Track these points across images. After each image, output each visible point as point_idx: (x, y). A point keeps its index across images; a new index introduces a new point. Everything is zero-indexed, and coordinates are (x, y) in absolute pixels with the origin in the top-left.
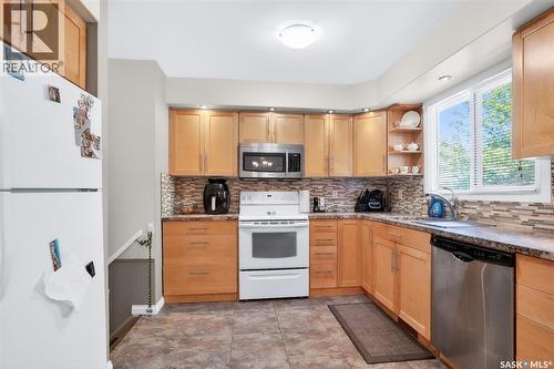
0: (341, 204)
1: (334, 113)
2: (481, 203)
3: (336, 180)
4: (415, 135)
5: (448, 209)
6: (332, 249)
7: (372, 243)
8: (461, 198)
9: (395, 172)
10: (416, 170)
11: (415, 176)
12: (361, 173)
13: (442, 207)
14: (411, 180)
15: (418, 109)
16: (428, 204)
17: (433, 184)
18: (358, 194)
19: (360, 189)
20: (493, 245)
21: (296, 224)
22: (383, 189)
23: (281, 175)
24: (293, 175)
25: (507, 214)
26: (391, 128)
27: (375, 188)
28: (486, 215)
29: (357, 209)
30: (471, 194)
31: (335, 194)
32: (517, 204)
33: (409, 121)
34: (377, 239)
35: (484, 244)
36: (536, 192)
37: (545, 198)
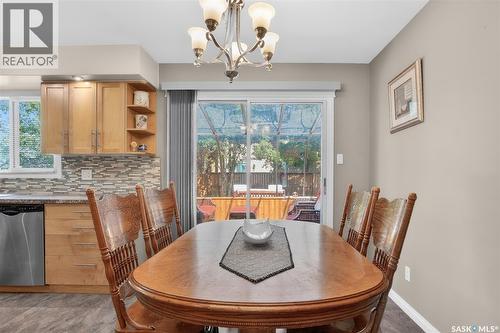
2: (18, 180)
25: (38, 186)
28: (23, 187)
30: (11, 174)
32: (44, 179)
36: (54, 172)
37: (59, 176)
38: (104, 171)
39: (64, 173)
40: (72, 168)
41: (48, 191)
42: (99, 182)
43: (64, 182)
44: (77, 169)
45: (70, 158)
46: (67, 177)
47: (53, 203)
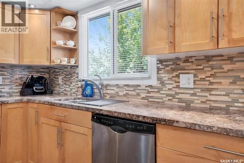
2: (117, 86)
4: (72, 34)
5: (96, 91)
7: (37, 123)
8: (105, 83)
9: (58, 62)
10: (73, 62)
11: (72, 66)
12: (27, 62)
13: (92, 89)
14: (69, 69)
15: (75, 15)
16: (81, 87)
17: (85, 72)
18: (24, 80)
19: (25, 75)
20: (141, 119)
22: (46, 76)
25: (134, 93)
26: (54, 27)
27: (39, 75)
28: (121, 94)
29: (22, 93)
30: (111, 80)
32: (139, 86)
33: (68, 23)
34: (43, 120)
35: (134, 118)
36: (149, 78)
37: (154, 82)
38: (212, 76)
39: (159, 79)
40: (168, 72)
41: (143, 98)
42: (203, 90)
43: (159, 90)
44: (175, 74)
45: (166, 61)
46: (163, 83)
47: (169, 123)
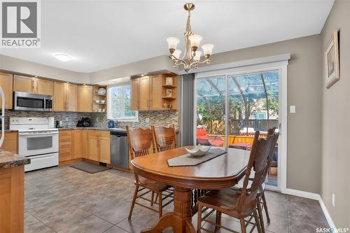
0: (70, 124)
1: (70, 83)
3: (68, 113)
4: (104, 97)
5: (115, 124)
6: (70, 143)
7: (88, 139)
8: (118, 121)
9: (96, 111)
10: (104, 110)
11: (103, 113)
12: (81, 110)
13: (113, 124)
15: (105, 87)
16: (108, 123)
17: (110, 116)
18: (79, 119)
19: (80, 117)
21: (52, 132)
22: (90, 117)
23: (42, 110)
24: (47, 110)
25: (130, 125)
26: (95, 93)
27: (86, 117)
29: (78, 126)
30: (121, 119)
31: (67, 119)
33: (101, 92)
34: (90, 137)
36: (135, 119)
37: (137, 121)
38: (154, 118)
39: (139, 119)
43: (139, 124)
44: (144, 117)
45: (141, 112)
